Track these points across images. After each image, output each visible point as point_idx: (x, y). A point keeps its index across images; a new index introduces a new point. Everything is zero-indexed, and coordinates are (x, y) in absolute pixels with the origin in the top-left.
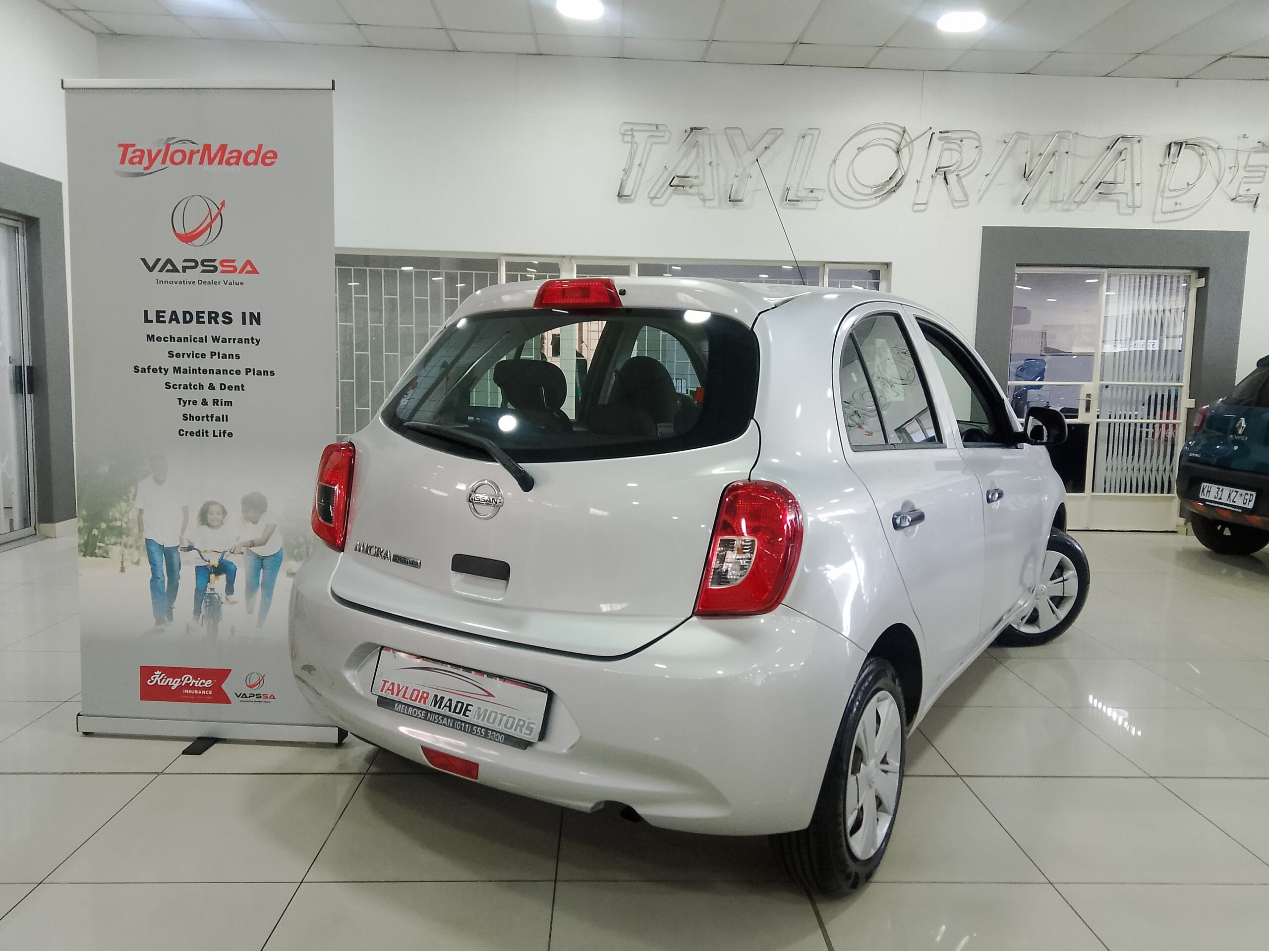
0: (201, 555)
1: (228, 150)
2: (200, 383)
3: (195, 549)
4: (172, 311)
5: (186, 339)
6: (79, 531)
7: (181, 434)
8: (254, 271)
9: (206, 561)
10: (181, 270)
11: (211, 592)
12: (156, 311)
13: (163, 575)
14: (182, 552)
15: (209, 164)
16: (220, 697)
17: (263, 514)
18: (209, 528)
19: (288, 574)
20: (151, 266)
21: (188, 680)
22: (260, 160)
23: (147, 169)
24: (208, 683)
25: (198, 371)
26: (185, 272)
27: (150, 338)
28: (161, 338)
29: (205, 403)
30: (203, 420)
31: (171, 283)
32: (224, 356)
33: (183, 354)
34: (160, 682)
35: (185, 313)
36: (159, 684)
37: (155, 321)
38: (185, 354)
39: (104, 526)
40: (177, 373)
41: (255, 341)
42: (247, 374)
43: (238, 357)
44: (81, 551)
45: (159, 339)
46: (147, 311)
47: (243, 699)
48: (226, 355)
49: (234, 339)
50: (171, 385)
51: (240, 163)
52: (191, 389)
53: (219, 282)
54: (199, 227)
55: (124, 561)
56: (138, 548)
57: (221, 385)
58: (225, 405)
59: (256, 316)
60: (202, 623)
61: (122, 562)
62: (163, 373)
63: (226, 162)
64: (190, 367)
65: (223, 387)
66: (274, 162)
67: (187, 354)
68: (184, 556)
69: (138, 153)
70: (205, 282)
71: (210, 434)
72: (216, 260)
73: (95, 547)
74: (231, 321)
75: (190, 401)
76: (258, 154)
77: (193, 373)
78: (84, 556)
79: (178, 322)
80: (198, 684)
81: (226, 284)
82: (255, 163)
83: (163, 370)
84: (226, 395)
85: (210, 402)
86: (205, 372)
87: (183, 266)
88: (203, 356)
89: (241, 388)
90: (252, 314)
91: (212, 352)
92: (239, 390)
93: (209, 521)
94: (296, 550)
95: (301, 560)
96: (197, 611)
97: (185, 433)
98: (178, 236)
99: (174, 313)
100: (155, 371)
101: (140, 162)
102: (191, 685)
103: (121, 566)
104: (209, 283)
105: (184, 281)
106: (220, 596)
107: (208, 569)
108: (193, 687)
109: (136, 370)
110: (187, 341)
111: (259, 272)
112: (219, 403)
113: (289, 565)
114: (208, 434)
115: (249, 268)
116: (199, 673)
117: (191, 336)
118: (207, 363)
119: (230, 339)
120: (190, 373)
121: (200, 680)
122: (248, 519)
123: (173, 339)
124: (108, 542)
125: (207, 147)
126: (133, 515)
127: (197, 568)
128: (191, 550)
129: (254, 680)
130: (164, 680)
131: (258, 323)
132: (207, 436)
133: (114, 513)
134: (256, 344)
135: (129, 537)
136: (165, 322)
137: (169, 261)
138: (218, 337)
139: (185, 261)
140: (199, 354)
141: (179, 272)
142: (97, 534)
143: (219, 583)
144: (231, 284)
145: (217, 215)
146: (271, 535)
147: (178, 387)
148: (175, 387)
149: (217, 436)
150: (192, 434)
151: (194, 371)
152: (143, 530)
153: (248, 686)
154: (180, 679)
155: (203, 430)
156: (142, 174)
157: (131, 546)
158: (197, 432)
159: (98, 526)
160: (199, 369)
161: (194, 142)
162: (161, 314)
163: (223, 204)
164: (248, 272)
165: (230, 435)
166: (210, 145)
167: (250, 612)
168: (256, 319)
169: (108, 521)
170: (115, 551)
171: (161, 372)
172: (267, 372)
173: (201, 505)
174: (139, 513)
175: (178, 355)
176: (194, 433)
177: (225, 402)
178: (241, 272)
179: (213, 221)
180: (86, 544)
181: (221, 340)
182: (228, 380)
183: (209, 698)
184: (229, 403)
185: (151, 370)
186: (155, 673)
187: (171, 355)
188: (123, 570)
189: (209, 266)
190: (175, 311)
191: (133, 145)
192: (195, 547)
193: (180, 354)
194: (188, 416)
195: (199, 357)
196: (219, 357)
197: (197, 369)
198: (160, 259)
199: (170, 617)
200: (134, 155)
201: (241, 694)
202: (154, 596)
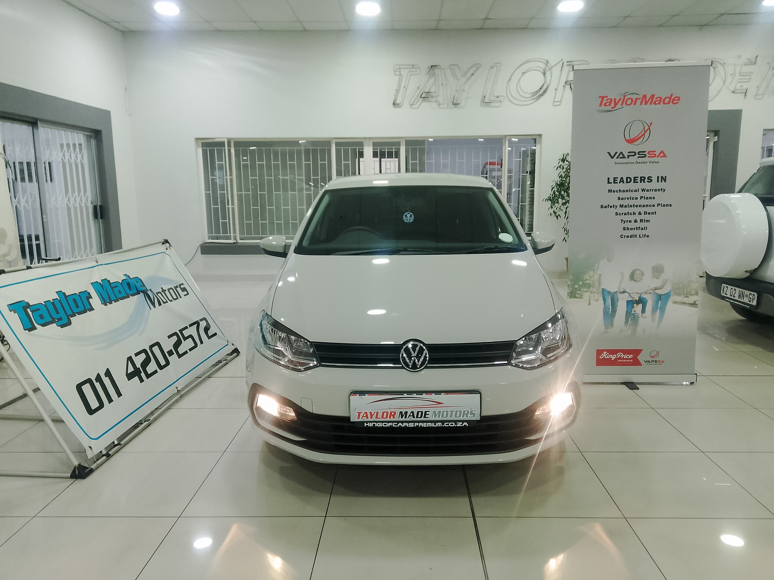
0: (630, 296)
1: (655, 98)
2: (634, 212)
3: (627, 292)
4: (621, 177)
5: (627, 191)
6: (568, 287)
7: (622, 237)
8: (665, 156)
9: (632, 298)
10: (626, 157)
11: (635, 313)
12: (614, 178)
13: (609, 305)
14: (620, 294)
15: (645, 104)
16: (636, 363)
17: (662, 274)
18: (635, 282)
19: (673, 303)
20: (612, 156)
21: (620, 355)
22: (671, 102)
23: (614, 108)
24: (631, 356)
25: (633, 206)
26: (629, 158)
27: (610, 191)
28: (615, 191)
29: (636, 221)
30: (634, 230)
31: (622, 163)
32: (647, 198)
33: (625, 198)
34: (606, 357)
35: (627, 178)
36: (605, 358)
37: (613, 183)
38: (626, 198)
39: (581, 283)
40: (621, 207)
41: (663, 190)
42: (658, 206)
43: (654, 198)
44: (568, 296)
45: (614, 191)
46: (609, 178)
47: (648, 363)
48: (648, 197)
49: (653, 190)
50: (618, 213)
51: (661, 103)
52: (628, 215)
53: (647, 162)
54: (637, 137)
55: (591, 300)
56: (598, 293)
57: (645, 212)
58: (646, 222)
59: (664, 178)
60: (629, 328)
61: (590, 301)
62: (615, 208)
63: (654, 102)
64: (628, 204)
65: (645, 213)
66: (679, 102)
67: (627, 198)
68: (620, 296)
69: (609, 101)
70: (639, 163)
71: (638, 236)
72: (646, 151)
73: (575, 294)
74: (651, 181)
75: (627, 221)
76: (670, 98)
77: (630, 207)
78: (570, 298)
79: (623, 183)
80: (626, 357)
81: (650, 163)
82: (669, 103)
83: (615, 207)
84: (647, 217)
85: (639, 221)
86: (637, 206)
87: (628, 155)
88: (636, 198)
89: (654, 213)
90: (662, 177)
91: (641, 197)
92: (653, 214)
93: (634, 279)
94: (678, 291)
95: (680, 295)
96: (626, 322)
97: (624, 236)
98: (627, 140)
99: (622, 178)
100: (611, 207)
101: (610, 105)
102: (622, 358)
103: (589, 302)
104: (642, 163)
105: (628, 163)
106: (639, 314)
107: (633, 302)
108: (623, 359)
109: (602, 207)
110: (628, 192)
111: (667, 156)
112: (643, 221)
113: (674, 298)
114: (637, 236)
115: (662, 155)
116: (625, 352)
117: (630, 189)
118: (639, 202)
119: (650, 190)
120: (628, 207)
121: (627, 355)
122: (654, 277)
123: (620, 191)
124: (583, 291)
125: (645, 96)
126: (596, 277)
127: (627, 301)
128: (624, 293)
129: (654, 354)
130: (608, 356)
131: (665, 181)
132: (636, 237)
133: (586, 277)
134: (663, 191)
135: (594, 288)
136: (617, 183)
137: (621, 153)
138: (644, 189)
139: (629, 152)
140: (634, 198)
141: (626, 158)
142: (577, 287)
143: (638, 308)
144: (652, 163)
145: (647, 130)
146: (665, 284)
147: (621, 214)
148: (620, 214)
149: (641, 237)
150: (628, 237)
151: (631, 206)
152: (601, 284)
153: (651, 357)
154: (616, 355)
155: (634, 235)
156: (610, 111)
157: (594, 292)
158: (630, 236)
159: (578, 283)
160: (634, 205)
161: (638, 94)
162: (616, 179)
163: (651, 124)
164: (662, 157)
165: (648, 236)
166: (646, 95)
167: (653, 321)
168: (664, 179)
169: (583, 281)
170: (586, 295)
171: (614, 207)
172: (668, 205)
173: (631, 271)
174: (600, 276)
175: (622, 199)
176: (629, 236)
177: (646, 220)
178: (658, 157)
179: (645, 132)
180: (571, 292)
181: (646, 190)
182: (648, 209)
183: (631, 363)
184: (648, 221)
185: (609, 207)
186: (604, 353)
187: (619, 198)
188: (589, 304)
189: (641, 154)
190: (622, 177)
191: (607, 97)
192: (627, 291)
193: (623, 198)
194: (626, 228)
195: (634, 199)
196: (644, 199)
197: (633, 205)
198: (617, 152)
199: (612, 325)
200: (606, 101)
201: (647, 361)
202: (604, 315)
